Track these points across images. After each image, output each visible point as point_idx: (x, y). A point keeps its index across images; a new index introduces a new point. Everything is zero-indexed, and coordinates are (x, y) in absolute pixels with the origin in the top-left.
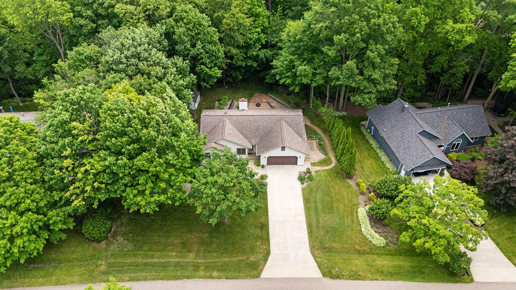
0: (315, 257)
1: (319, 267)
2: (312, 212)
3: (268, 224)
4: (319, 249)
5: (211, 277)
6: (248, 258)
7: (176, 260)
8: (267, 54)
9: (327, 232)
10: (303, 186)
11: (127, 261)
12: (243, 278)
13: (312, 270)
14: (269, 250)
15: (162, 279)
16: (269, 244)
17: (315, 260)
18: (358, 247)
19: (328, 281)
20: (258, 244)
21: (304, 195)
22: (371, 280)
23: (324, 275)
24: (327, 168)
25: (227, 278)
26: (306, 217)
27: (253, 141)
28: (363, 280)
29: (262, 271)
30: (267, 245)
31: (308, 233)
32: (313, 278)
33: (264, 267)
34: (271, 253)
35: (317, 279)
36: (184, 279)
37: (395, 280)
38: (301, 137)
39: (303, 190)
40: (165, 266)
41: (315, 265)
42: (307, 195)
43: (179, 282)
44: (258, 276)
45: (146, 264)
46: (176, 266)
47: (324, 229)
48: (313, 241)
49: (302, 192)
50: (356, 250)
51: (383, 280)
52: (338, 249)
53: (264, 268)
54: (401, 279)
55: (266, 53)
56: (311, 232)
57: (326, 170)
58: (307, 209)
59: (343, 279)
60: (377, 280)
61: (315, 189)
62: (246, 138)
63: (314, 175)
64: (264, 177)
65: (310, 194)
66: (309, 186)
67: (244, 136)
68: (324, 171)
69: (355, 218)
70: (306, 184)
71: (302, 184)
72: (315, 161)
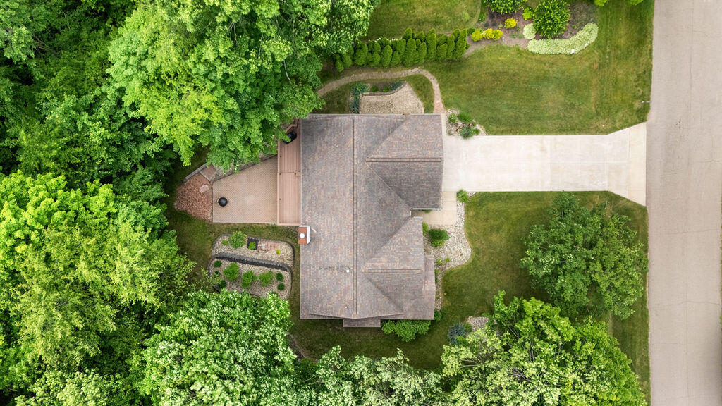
1: (631, 125)
3: (557, 192)
4: (599, 121)
8: (148, 180)
9: (572, 106)
10: (482, 131)
12: (647, 229)
13: (635, 136)
14: (602, 192)
15: (647, 337)
16: (593, 193)
17: (619, 130)
19: (652, 116)
21: (502, 133)
22: (651, 58)
23: (643, 120)
24: (436, 86)
25: (647, 251)
26: (547, 134)
27: (405, 215)
28: (651, 69)
29: (635, 204)
30: (595, 196)
31: (575, 134)
32: (647, 135)
33: (629, 201)
34: (607, 190)
35: (649, 130)
36: (647, 307)
37: (651, 26)
38: (399, 125)
39: (490, 132)
41: (627, 130)
42: (501, 128)
44: (643, 210)
48: (588, 128)
49: (495, 135)
51: (651, 42)
53: (631, 200)
54: (651, 19)
55: (144, 182)
56: (573, 129)
57: (440, 87)
59: (649, 95)
60: (651, 50)
62: (399, 227)
63: (456, 112)
64: (461, 196)
65: (498, 122)
66: (482, 123)
67: (395, 233)
68: (442, 93)
69: (546, 59)
70: (478, 127)
71: (477, 132)
72: (421, 104)
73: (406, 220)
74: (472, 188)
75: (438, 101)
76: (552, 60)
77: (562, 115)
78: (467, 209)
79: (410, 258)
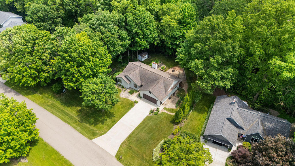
0: (121, 146)
1: (118, 152)
2: (140, 128)
3: (117, 122)
4: (127, 145)
5: (76, 129)
6: (96, 130)
7: (73, 115)
9: (137, 140)
10: (149, 115)
11: (58, 106)
12: (85, 136)
13: (114, 152)
14: (106, 132)
16: (109, 130)
17: (119, 148)
18: (144, 155)
19: (115, 160)
20: (105, 127)
23: (116, 156)
24: (170, 113)
25: (80, 132)
27: (143, 83)
29: (95, 138)
31: (129, 136)
32: (110, 154)
33: (98, 137)
34: (106, 134)
35: (111, 156)
39: (148, 117)
40: (66, 114)
41: (117, 150)
42: (146, 120)
43: (64, 123)
44: (91, 139)
45: (62, 110)
46: (70, 117)
47: (137, 138)
48: (127, 140)
49: (146, 117)
50: (143, 156)
52: (135, 150)
56: (130, 136)
57: (169, 114)
58: (140, 125)
59: (122, 163)
61: (153, 119)
62: (141, 81)
63: (159, 113)
64: (136, 102)
65: (148, 120)
66: (152, 116)
67: (141, 79)
68: (167, 114)
69: (158, 142)
70: (151, 115)
71: (150, 114)
72: (168, 108)
73: (141, 83)
74: (136, 105)
75: (166, 111)
76: (156, 144)
77: (137, 135)
78: (132, 102)
79: (133, 76)
